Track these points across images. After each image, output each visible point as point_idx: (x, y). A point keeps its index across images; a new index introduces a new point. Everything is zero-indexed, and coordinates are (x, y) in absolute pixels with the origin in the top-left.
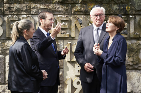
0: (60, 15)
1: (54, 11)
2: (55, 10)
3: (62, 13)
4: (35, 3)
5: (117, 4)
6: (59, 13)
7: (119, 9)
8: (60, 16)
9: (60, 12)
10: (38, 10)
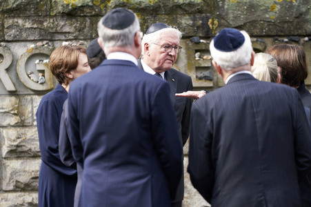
0: (66, 41)
1: (54, 33)
2: (56, 30)
3: (71, 37)
4: (14, 17)
5: (189, 14)
6: (65, 37)
7: (193, 26)
8: (67, 43)
9: (67, 35)
10: (20, 32)
